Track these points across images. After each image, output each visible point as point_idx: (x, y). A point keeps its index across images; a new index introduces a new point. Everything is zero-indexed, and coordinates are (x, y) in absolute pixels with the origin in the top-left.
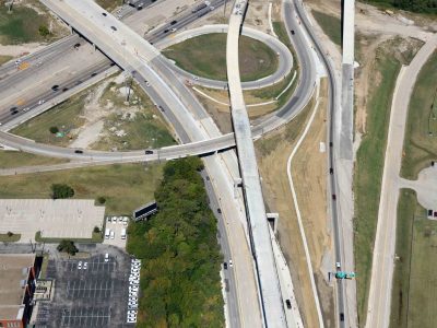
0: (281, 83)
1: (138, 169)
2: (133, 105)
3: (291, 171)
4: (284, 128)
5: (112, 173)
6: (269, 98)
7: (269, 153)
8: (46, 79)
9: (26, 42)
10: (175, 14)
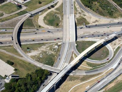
0: (99, 64)
1: (33, 67)
2: (54, 51)
3: (73, 89)
4: (83, 76)
5: (27, 65)
6: (91, 66)
7: (71, 81)
8: (45, 36)
9: (51, 25)
10: (94, 33)
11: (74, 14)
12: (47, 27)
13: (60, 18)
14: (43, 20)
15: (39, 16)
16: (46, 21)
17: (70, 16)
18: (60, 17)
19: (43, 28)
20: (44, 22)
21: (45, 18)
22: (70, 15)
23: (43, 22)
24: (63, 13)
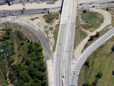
11: (61, 23)
12: (98, 9)
13: (80, 18)
14: (104, 18)
15: (110, 23)
16: (100, 17)
17: (67, 21)
18: (81, 20)
19: (102, 9)
20: (102, 16)
21: (102, 21)
22: (66, 23)
23: (104, 16)
24: (75, 26)
